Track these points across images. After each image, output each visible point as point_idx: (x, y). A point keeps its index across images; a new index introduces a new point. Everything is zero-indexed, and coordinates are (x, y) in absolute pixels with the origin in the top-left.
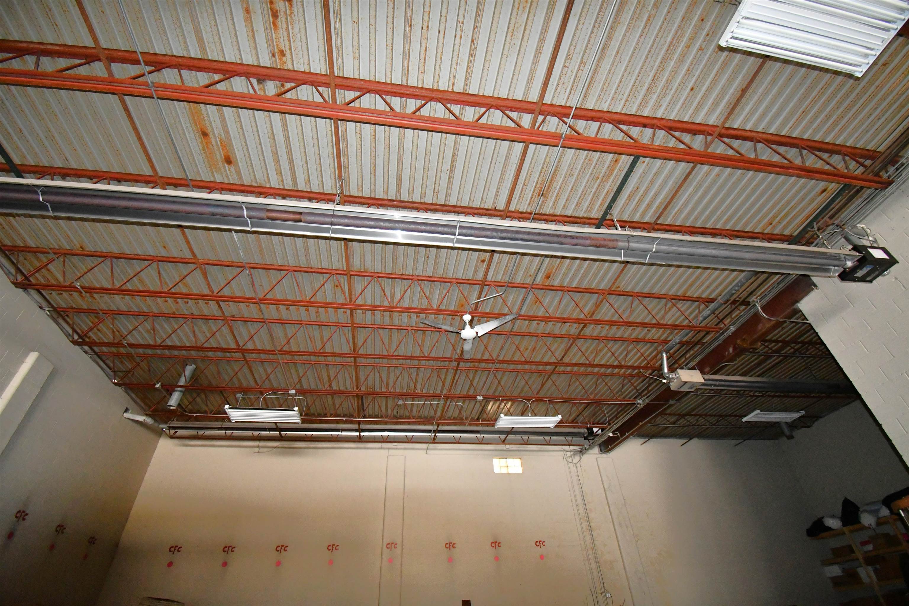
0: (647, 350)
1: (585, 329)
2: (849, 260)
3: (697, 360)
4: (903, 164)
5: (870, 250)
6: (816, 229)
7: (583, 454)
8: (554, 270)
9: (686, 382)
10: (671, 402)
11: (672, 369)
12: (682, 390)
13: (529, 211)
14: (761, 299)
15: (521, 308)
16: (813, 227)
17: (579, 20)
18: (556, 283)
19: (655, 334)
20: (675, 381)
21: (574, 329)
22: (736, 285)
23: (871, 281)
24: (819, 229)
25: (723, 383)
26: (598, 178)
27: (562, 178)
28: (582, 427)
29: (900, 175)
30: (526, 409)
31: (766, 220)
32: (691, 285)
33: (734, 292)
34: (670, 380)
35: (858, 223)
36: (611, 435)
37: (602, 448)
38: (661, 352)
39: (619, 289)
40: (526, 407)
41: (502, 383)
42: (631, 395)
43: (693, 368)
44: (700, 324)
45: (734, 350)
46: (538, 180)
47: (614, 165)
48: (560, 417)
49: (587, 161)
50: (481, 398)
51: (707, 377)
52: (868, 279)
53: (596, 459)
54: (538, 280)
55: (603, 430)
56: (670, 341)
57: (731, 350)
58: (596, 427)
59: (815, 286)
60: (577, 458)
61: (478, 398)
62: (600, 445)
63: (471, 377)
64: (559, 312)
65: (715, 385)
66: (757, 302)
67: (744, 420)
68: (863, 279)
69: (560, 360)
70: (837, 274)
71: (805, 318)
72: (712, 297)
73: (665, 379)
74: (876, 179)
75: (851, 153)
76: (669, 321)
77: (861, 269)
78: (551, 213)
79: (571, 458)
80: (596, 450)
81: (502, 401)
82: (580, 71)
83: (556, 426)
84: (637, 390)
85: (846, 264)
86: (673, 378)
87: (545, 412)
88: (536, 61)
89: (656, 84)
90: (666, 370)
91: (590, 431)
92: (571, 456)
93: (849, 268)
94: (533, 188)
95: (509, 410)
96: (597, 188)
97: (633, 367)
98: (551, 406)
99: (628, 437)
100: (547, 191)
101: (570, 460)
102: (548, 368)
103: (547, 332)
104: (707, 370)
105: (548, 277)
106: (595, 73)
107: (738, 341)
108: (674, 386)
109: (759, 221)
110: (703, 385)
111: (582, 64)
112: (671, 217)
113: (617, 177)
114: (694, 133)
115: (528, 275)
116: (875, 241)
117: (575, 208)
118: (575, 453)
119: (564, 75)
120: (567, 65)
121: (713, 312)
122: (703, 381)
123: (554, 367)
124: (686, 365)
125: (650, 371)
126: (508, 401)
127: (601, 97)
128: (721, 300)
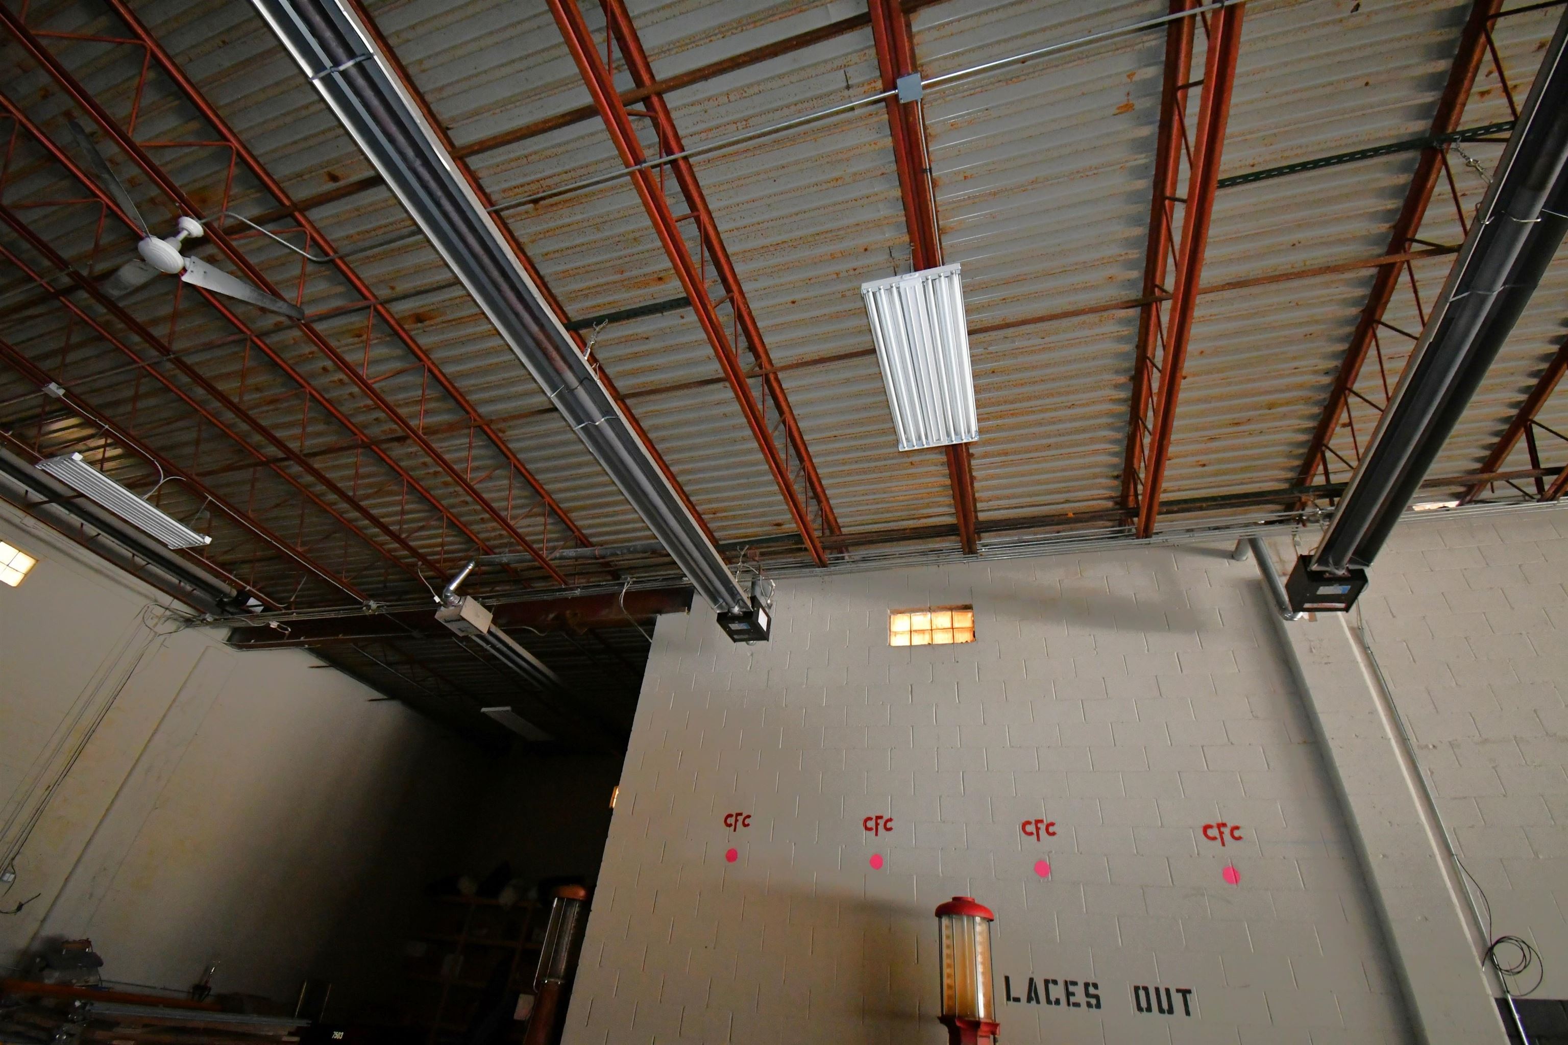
0: (453, 542)
1: (396, 444)
2: (739, 606)
3: (503, 601)
4: (843, 558)
5: (761, 611)
6: (743, 553)
7: (187, 627)
8: (439, 319)
9: (463, 619)
10: (415, 633)
11: (462, 591)
12: (448, 625)
13: (494, 198)
14: (634, 582)
15: (322, 318)
16: (742, 549)
17: (792, 72)
18: (425, 341)
19: (487, 530)
20: (453, 608)
21: (381, 428)
22: (628, 548)
23: (735, 641)
24: (744, 555)
25: (505, 649)
26: (622, 272)
27: (585, 216)
28: (231, 583)
29: (835, 565)
30: (146, 485)
31: (715, 505)
32: (583, 508)
33: (619, 552)
34: (446, 603)
35: (773, 579)
36: (274, 625)
37: (236, 637)
38: (469, 560)
39: (500, 435)
40: (152, 479)
41: (140, 405)
42: (367, 587)
43: (489, 608)
44: (552, 560)
45: (553, 619)
46: (550, 177)
47: (653, 280)
48: (208, 540)
49: (631, 236)
50: (61, 392)
51: (494, 629)
52: (736, 637)
53: (207, 647)
54: (401, 308)
55: (267, 608)
56: (495, 554)
57: (551, 616)
58: (257, 598)
59: (689, 609)
60: (171, 626)
61: (53, 386)
62: (235, 631)
63: (75, 339)
64: (383, 384)
65: (493, 647)
66: (628, 583)
67: (484, 710)
68: (731, 634)
69: (305, 455)
70: (718, 612)
71: (651, 636)
72: (594, 540)
73: (440, 597)
74: (820, 551)
75: (825, 511)
76: (521, 527)
77: (740, 622)
78: (521, 240)
79: (156, 620)
80: (223, 633)
81: (107, 434)
82: (735, 126)
83: (180, 552)
84: (385, 587)
85: (734, 607)
86: (452, 603)
87: (182, 516)
88: (709, 36)
89: (774, 252)
90: (453, 587)
91: (243, 596)
92: (159, 618)
93: (732, 613)
94: (533, 177)
95: (104, 460)
96: (608, 284)
97: (414, 552)
98: (208, 514)
99: (299, 645)
100: (547, 207)
101: (151, 623)
102: (272, 451)
103: (327, 396)
104: (503, 621)
105: (419, 318)
106: (746, 151)
107: (568, 612)
108: (442, 614)
109: (710, 501)
110: (481, 636)
111: (744, 123)
112: (644, 410)
113: (641, 299)
114: (752, 348)
115: (392, 285)
116: (770, 606)
117: (556, 273)
118: (176, 617)
119: (716, 103)
120: (732, 98)
121: (576, 558)
122: (485, 631)
123: (283, 456)
124: (484, 598)
125: (431, 573)
126: (117, 443)
127: (722, 188)
128: (597, 551)
